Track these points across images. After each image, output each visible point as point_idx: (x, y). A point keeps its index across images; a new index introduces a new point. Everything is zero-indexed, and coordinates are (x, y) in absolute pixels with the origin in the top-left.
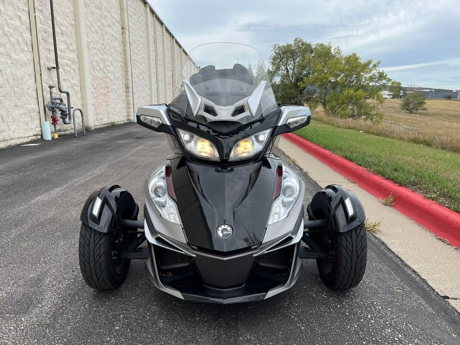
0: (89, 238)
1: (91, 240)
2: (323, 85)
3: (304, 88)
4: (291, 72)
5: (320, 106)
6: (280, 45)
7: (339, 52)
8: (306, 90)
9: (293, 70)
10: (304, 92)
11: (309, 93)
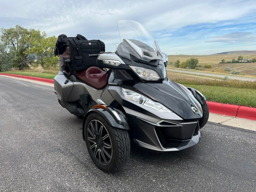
0: (121, 136)
1: (123, 137)
2: (40, 54)
3: (27, 55)
4: (16, 46)
5: (40, 66)
6: (6, 29)
7: (45, 35)
8: (28, 56)
9: (18, 45)
10: (27, 57)
11: (30, 58)
